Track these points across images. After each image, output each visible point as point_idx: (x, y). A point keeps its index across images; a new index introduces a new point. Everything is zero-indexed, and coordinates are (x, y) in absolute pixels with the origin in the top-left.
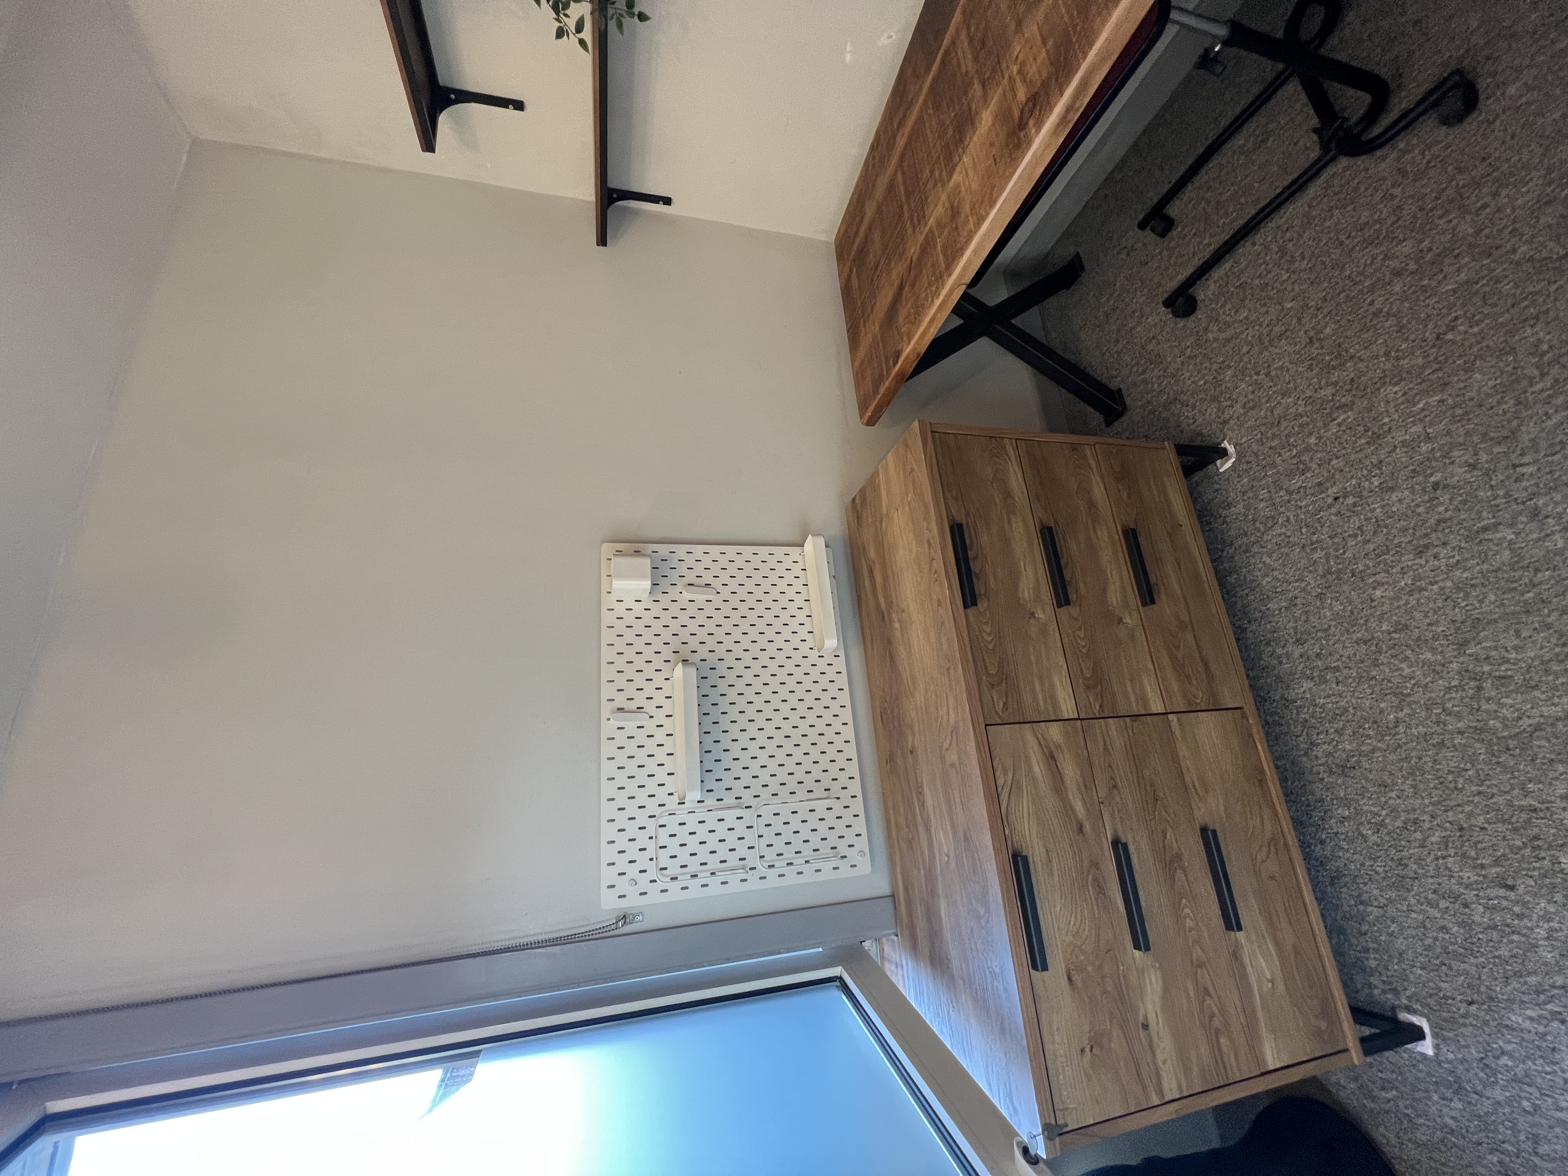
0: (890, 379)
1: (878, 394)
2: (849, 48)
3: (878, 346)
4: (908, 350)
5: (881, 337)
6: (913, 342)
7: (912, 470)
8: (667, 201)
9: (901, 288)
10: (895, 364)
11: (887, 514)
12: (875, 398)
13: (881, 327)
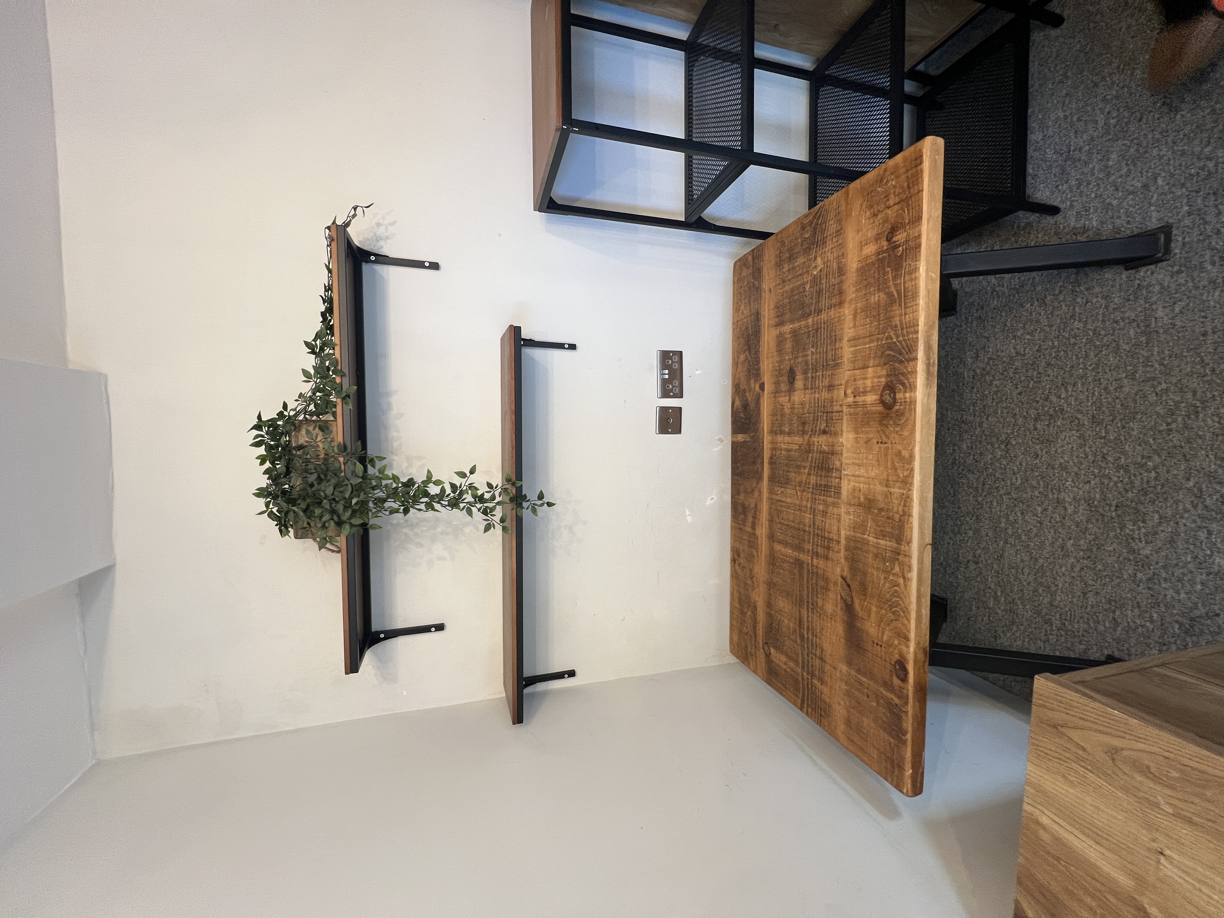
0: (911, 700)
1: (905, 733)
2: (687, 513)
3: (861, 683)
4: (912, 649)
5: (859, 671)
6: (912, 635)
7: (1113, 752)
8: (572, 674)
9: (849, 608)
10: (904, 679)
11: (1139, 880)
12: (904, 742)
13: (849, 663)
